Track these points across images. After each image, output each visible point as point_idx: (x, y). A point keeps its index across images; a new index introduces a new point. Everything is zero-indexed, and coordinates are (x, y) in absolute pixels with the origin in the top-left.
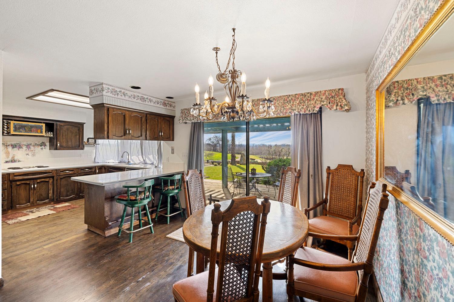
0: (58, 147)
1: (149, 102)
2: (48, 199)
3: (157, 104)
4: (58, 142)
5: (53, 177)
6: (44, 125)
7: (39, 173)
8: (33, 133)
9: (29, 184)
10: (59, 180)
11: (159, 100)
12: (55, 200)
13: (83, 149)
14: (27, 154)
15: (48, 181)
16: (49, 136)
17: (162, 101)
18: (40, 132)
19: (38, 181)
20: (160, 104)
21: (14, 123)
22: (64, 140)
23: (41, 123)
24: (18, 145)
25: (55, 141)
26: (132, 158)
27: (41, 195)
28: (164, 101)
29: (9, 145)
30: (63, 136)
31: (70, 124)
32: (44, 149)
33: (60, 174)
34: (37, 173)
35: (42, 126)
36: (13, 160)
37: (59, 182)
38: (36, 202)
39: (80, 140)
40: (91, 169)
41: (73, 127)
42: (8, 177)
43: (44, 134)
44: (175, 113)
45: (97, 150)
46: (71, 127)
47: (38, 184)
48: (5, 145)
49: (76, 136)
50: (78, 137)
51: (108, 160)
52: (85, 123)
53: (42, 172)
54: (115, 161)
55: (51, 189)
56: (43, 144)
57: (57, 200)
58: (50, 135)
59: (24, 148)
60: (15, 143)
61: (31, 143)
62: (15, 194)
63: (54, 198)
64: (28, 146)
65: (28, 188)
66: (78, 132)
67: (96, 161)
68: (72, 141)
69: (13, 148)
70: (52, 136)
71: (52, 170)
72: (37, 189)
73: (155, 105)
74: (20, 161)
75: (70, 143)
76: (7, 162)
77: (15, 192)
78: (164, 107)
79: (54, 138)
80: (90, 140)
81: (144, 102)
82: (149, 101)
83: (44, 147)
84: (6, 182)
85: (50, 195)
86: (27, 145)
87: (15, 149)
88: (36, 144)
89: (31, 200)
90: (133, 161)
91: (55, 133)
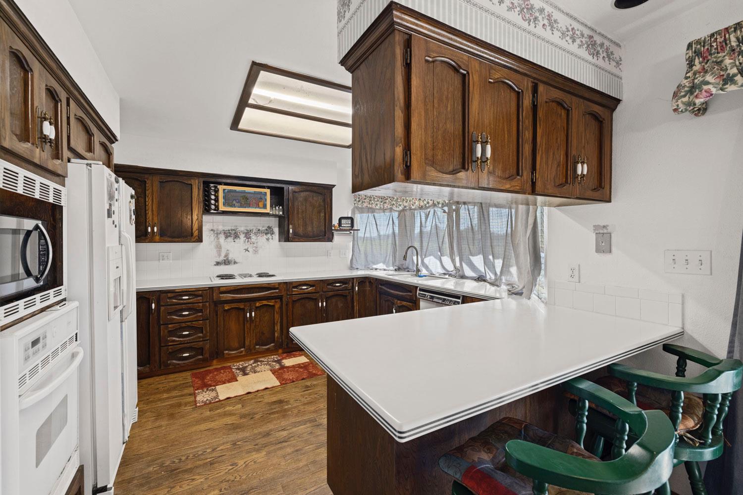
0: (290, 235)
1: (548, 28)
2: (273, 343)
3: (570, 41)
4: (291, 226)
5: (280, 298)
6: (268, 191)
7: (258, 288)
8: (253, 207)
9: (243, 309)
10: (290, 305)
11: (576, 25)
12: (284, 346)
13: (330, 239)
14: (247, 250)
15: (273, 306)
16: (277, 213)
17: (587, 32)
18: (262, 206)
19: (258, 304)
20: (578, 41)
21: (224, 190)
22: (301, 222)
23: (264, 187)
24: (233, 232)
25: (286, 223)
26: (426, 260)
27: (263, 333)
28: (591, 33)
29: (220, 233)
30: (298, 213)
31: (310, 188)
32: (270, 240)
33: (293, 291)
34: (255, 288)
35: (266, 193)
36: (227, 261)
37: (291, 309)
38: (254, 347)
39: (327, 221)
40: (346, 284)
41: (315, 194)
42: (211, 293)
43: (268, 210)
44: (620, 87)
45: (356, 243)
46: (311, 194)
47: (258, 311)
48: (215, 232)
49: (319, 212)
50: (322, 215)
51: (374, 264)
52: (334, 186)
53: (263, 286)
54: (387, 267)
55: (277, 322)
56: (269, 231)
57: (287, 345)
58: (278, 211)
59: (242, 236)
60: (230, 228)
61: (251, 228)
62: (222, 329)
63: (282, 341)
64: (247, 235)
65: (241, 319)
66: (322, 204)
67: (354, 266)
68: (312, 223)
69: (227, 237)
70: (281, 213)
71: (280, 284)
72: (256, 322)
73: (562, 43)
74: (237, 263)
75: (310, 229)
76: (218, 264)
77: (222, 323)
78: (590, 58)
79: (284, 217)
80: (343, 221)
81: (532, 25)
82: (546, 22)
83: (270, 237)
84: (207, 304)
85: (276, 335)
86: (246, 231)
87: (230, 239)
88: (259, 230)
89: (247, 343)
90: (427, 268)
91: (285, 207)
